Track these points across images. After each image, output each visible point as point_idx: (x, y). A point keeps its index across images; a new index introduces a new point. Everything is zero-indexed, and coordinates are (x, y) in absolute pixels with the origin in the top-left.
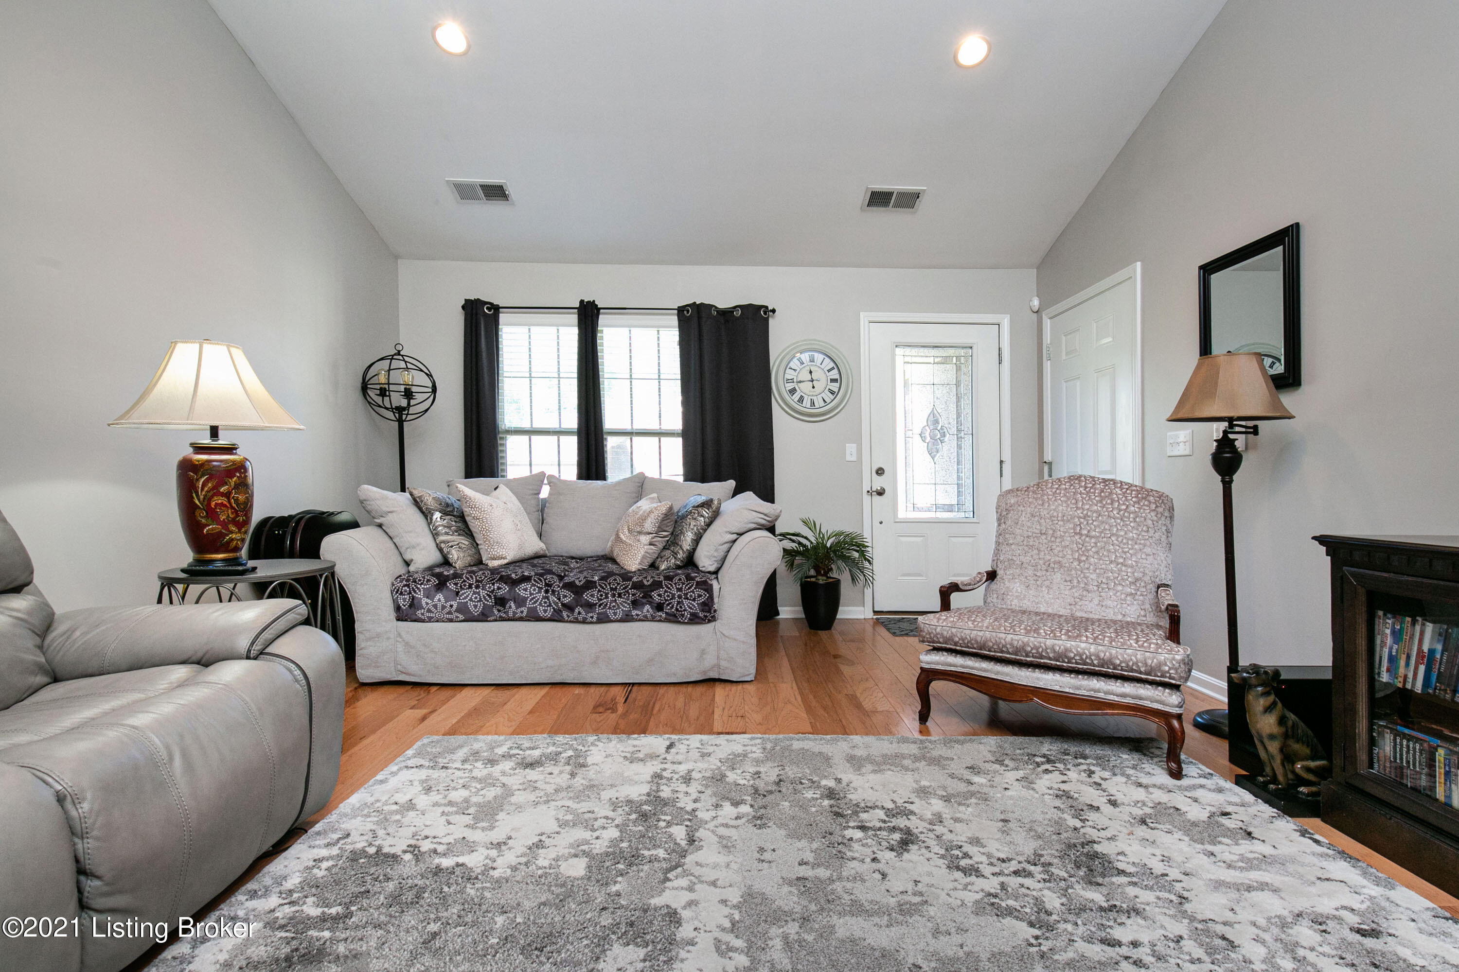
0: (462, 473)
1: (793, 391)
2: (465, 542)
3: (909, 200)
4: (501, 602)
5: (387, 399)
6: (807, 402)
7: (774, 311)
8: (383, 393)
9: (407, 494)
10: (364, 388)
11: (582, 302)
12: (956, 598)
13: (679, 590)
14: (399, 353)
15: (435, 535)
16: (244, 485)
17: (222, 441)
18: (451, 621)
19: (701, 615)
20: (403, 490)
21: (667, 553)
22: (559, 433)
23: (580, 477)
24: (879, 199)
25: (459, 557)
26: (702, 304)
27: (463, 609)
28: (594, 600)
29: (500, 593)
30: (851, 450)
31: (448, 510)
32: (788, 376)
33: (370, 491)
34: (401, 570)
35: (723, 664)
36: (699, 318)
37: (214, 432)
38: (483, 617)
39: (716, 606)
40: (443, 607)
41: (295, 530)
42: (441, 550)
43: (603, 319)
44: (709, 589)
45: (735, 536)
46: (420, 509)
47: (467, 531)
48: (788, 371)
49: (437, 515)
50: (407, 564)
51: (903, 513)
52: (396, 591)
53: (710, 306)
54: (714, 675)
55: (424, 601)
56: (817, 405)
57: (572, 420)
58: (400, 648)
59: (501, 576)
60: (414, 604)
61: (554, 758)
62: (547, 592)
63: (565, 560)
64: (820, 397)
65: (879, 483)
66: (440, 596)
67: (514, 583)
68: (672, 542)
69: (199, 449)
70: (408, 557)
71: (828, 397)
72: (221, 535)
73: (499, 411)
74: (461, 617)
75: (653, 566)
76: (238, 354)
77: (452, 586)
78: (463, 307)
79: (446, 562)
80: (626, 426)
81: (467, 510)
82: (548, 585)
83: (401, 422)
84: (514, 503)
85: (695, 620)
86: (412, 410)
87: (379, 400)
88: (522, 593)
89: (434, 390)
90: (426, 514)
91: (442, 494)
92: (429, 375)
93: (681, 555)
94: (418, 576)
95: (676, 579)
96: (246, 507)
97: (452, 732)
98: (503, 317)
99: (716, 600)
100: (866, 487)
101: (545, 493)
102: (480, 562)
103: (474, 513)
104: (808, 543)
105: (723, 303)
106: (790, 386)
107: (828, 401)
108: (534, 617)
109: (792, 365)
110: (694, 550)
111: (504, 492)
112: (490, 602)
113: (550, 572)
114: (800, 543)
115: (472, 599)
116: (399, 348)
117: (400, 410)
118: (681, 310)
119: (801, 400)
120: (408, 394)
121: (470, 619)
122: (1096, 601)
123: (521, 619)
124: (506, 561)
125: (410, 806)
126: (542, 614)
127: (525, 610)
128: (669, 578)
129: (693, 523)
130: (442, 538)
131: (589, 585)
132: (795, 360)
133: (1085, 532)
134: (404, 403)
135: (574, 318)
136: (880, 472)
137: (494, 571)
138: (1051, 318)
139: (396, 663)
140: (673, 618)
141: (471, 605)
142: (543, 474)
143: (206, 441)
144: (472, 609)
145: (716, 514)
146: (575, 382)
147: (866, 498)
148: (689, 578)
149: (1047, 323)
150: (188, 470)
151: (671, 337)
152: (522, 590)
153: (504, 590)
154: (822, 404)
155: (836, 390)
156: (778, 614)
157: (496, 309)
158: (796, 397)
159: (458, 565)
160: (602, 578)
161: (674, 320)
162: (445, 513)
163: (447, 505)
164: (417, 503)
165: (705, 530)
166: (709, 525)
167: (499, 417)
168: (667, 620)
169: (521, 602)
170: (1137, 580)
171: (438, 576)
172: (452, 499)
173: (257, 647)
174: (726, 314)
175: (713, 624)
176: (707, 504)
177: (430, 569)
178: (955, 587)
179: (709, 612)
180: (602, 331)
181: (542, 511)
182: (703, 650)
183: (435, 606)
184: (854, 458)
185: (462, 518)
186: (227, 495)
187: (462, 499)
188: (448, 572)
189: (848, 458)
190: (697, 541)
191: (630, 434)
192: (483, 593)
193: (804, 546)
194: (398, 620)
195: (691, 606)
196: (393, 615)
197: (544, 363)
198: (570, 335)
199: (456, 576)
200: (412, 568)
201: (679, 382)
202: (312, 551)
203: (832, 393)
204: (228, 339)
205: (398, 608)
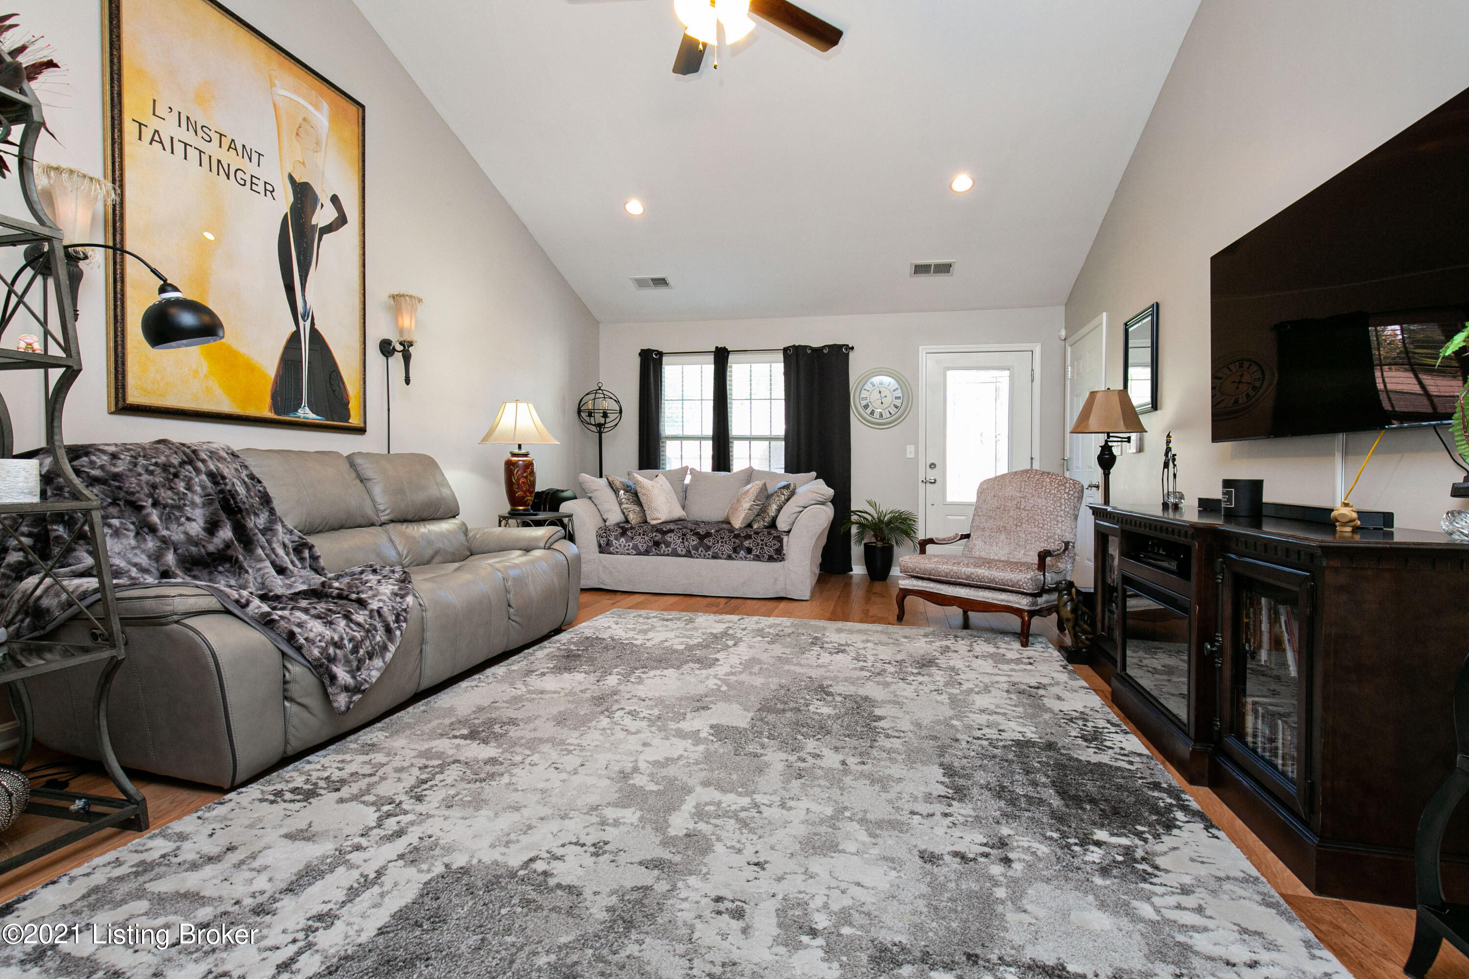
0: (637, 467)
1: (866, 407)
2: (637, 509)
3: (944, 269)
4: (657, 544)
5: (592, 419)
6: (877, 415)
7: (852, 348)
8: (590, 415)
9: (604, 480)
10: (579, 411)
11: (717, 348)
12: (929, 548)
13: (762, 540)
14: (600, 389)
15: (620, 504)
16: (532, 473)
17: (523, 451)
18: (628, 554)
19: (775, 557)
20: (601, 476)
21: (759, 518)
22: (701, 438)
23: (714, 469)
24: (921, 269)
25: (633, 518)
26: (800, 346)
27: (635, 547)
28: (710, 544)
29: (656, 539)
30: (910, 451)
31: (628, 489)
32: (862, 396)
33: (586, 477)
34: (602, 524)
35: (788, 587)
36: (797, 356)
37: (520, 447)
38: (647, 553)
39: (784, 552)
40: (625, 546)
41: (546, 499)
42: (624, 513)
43: (731, 358)
44: (781, 541)
45: (801, 509)
46: (612, 488)
47: (637, 501)
48: (863, 391)
49: (622, 492)
50: (605, 521)
51: (951, 497)
52: (599, 536)
53: (806, 347)
54: (783, 595)
55: (614, 541)
56: (884, 417)
57: (709, 430)
58: (601, 569)
59: (657, 529)
60: (609, 544)
61: (679, 619)
62: (683, 539)
63: (697, 523)
64: (887, 411)
65: (932, 475)
66: (622, 539)
67: (665, 533)
68: (763, 510)
69: (514, 455)
70: (605, 517)
71: (893, 410)
72: (524, 497)
73: (662, 424)
74: (634, 552)
75: (750, 525)
76: (531, 406)
77: (629, 534)
78: (640, 354)
79: (627, 521)
80: (747, 433)
81: (639, 489)
82: (684, 535)
83: (600, 433)
84: (667, 485)
85: (771, 559)
86: (607, 426)
87: (587, 419)
88: (669, 539)
89: (621, 412)
90: (616, 492)
91: (625, 480)
92: (617, 402)
93: (768, 519)
94: (611, 528)
95: (761, 534)
96: (533, 484)
97: (629, 608)
98: (665, 359)
99: (785, 548)
100: (921, 477)
101: (688, 480)
102: (646, 522)
103: (643, 491)
104: (870, 518)
105: (816, 344)
106: (864, 403)
107: (893, 413)
108: (675, 554)
109: (866, 387)
110: (777, 516)
111: (661, 478)
112: (651, 544)
113: (686, 528)
114: (864, 518)
115: (641, 542)
116: (600, 385)
117: (600, 426)
118: (785, 350)
119: (872, 413)
120: (605, 415)
121: (639, 553)
122: (1022, 552)
123: (668, 555)
124: (660, 521)
125: (609, 627)
126: (680, 552)
127: (670, 549)
128: (757, 533)
129: (777, 499)
130: (624, 506)
131: (708, 535)
132: (868, 383)
133: (1022, 507)
134: (602, 421)
135: (711, 358)
136: (933, 466)
137: (653, 526)
138: (1071, 346)
139: (599, 578)
140: (758, 558)
141: (640, 545)
142: (687, 467)
143: (516, 451)
144: (640, 547)
145: (793, 493)
146: (712, 403)
147: (922, 486)
148: (769, 533)
149: (1069, 349)
150: (510, 466)
151: (779, 368)
152: (669, 538)
153: (659, 536)
154: (889, 415)
155: (899, 405)
156: (851, 570)
157: (661, 354)
158: (869, 411)
159: (633, 522)
160: (717, 531)
161: (781, 356)
162: (626, 491)
163: (628, 486)
164: (611, 484)
165: (785, 504)
166: (788, 500)
167: (661, 428)
168: (754, 560)
169: (668, 545)
170: (1049, 538)
171: (622, 528)
172: (630, 483)
173: (548, 545)
174: (817, 351)
175: (782, 563)
176: (787, 487)
177: (618, 524)
178: (931, 541)
179: (780, 554)
180: (731, 367)
181: (686, 492)
182: (776, 579)
183: (620, 545)
184: (912, 456)
185: (636, 494)
186: (526, 477)
187: (636, 482)
188: (628, 526)
189: (908, 456)
190: (779, 510)
191: (750, 439)
192: (647, 538)
193: (867, 520)
194: (600, 552)
195: (770, 551)
196: (597, 549)
197: (692, 391)
198: (709, 370)
199: (632, 528)
200: (607, 524)
201: (783, 402)
202: (556, 509)
203: (896, 407)
204: (527, 401)
205: (600, 546)
